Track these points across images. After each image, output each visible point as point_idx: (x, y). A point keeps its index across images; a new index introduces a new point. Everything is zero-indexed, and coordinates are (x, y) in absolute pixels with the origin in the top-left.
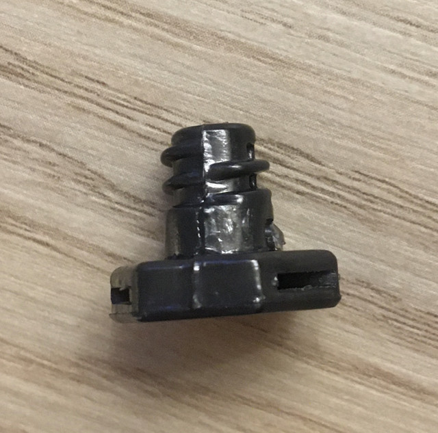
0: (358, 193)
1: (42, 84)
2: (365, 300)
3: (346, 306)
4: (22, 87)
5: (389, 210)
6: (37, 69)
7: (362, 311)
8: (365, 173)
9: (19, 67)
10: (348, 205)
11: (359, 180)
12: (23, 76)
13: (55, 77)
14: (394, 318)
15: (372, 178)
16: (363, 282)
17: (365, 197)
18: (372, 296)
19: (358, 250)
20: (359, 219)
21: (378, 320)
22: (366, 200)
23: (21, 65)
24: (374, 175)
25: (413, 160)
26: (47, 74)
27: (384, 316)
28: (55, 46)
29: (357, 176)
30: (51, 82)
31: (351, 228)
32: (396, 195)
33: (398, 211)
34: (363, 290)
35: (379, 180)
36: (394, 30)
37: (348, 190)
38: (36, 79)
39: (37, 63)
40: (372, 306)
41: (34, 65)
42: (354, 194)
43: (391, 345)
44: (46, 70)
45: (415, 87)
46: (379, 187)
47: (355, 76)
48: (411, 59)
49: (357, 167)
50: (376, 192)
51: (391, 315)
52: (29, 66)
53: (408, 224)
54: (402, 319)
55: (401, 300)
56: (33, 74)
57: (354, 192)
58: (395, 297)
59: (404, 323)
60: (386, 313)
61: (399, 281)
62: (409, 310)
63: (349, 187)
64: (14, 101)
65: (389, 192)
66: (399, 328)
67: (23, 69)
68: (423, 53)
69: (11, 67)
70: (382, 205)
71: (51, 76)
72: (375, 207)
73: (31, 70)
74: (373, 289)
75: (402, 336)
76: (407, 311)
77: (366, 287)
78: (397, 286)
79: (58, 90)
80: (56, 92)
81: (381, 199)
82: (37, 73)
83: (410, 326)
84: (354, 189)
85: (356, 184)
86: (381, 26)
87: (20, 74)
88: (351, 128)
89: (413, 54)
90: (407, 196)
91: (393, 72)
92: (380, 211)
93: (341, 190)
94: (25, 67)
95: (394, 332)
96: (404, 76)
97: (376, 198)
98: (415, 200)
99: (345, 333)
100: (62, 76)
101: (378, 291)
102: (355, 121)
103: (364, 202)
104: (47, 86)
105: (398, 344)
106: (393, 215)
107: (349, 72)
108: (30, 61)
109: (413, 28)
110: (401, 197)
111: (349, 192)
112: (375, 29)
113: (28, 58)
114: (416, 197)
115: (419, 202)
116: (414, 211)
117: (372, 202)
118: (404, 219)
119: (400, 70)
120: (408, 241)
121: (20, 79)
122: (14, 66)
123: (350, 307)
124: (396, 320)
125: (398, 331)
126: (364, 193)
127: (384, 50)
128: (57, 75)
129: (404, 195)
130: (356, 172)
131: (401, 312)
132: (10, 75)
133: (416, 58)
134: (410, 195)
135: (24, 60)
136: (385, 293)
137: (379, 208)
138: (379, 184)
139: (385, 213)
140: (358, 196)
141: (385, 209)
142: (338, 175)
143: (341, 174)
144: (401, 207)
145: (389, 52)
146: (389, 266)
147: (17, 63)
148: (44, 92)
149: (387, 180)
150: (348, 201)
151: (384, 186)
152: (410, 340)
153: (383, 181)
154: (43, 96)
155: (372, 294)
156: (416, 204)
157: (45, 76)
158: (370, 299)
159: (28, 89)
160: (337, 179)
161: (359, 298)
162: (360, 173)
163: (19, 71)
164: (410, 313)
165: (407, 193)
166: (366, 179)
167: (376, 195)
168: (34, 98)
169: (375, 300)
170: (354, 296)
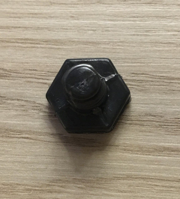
0: (136, 81)
1: (14, 77)
2: (151, 121)
3: (145, 126)
4: (7, 80)
5: (148, 84)
6: (11, 72)
7: (151, 126)
8: (136, 73)
9: (5, 73)
10: (133, 87)
11: (134, 76)
12: (6, 76)
13: (18, 73)
14: (164, 124)
15: (139, 74)
16: (148, 114)
17: (138, 81)
18: (153, 119)
19: (142, 102)
20: (139, 90)
21: (158, 127)
22: (139, 83)
23: (5, 72)
24: (139, 73)
25: (151, 63)
26: (15, 73)
27: (160, 125)
28: (16, 62)
29: (133, 75)
30: (17, 75)
31: (137, 95)
32: (149, 77)
33: (151, 83)
34: (149, 117)
35: (142, 74)
36: (130, 21)
37: (131, 81)
38: (12, 76)
39: (11, 70)
40: (154, 122)
41: (10, 71)
42: (134, 82)
43: (166, 136)
44: (15, 71)
45: (143, 37)
46: (142, 77)
47: (122, 40)
48: (138, 29)
49: (132, 72)
50: (142, 78)
51: (162, 124)
52: (8, 72)
53: (157, 86)
54: (166, 124)
55: (163, 116)
56: (10, 74)
57: (134, 81)
58: (161, 116)
59: (168, 125)
60: (160, 124)
61: (161, 109)
62: (168, 119)
63: (131, 80)
64: (5, 86)
65: (146, 77)
66: (167, 128)
67: (6, 74)
68: (142, 25)
69: (2, 74)
70: (145, 83)
71: (17, 73)
72: (143, 84)
73: (9, 73)
74: (152, 116)
75: (169, 131)
76: (167, 120)
77: (150, 116)
78: (160, 111)
79: (20, 77)
80: (20, 78)
81: (144, 81)
82: (12, 74)
83: (170, 126)
84: (134, 80)
85: (134, 78)
86: (125, 21)
87: (5, 76)
88: (126, 58)
89: (139, 26)
90: (153, 76)
91: (134, 35)
92: (145, 85)
93: (129, 82)
94: (7, 73)
95: (165, 130)
96: (138, 35)
97: (143, 81)
98: (156, 77)
99: (148, 137)
100: (21, 72)
101: (154, 116)
102: (127, 56)
103: (139, 84)
104: (16, 77)
105: (168, 134)
106: (150, 85)
107: (119, 39)
108: (8, 70)
109: (136, 18)
110: (151, 78)
111: (132, 82)
112: (124, 22)
113: (7, 69)
114: (156, 76)
115: (158, 77)
116: (157, 81)
117: (141, 83)
118: (155, 85)
119: (136, 33)
120: (159, 93)
121: (6, 78)
122: (3, 73)
123: (146, 125)
124: (164, 125)
125: (166, 129)
126: (138, 80)
127: (129, 28)
128: (19, 72)
129: (152, 76)
130: (133, 74)
131: (166, 121)
132: (2, 77)
133: (140, 28)
134: (154, 76)
135: (6, 70)
136: (157, 116)
137: (145, 84)
138: (142, 75)
139: (147, 85)
140: (136, 82)
141: (147, 84)
142: (127, 77)
143: (127, 76)
144: (152, 81)
145: (131, 28)
146: (155, 105)
147: (4, 72)
148: (15, 80)
149: (144, 73)
150: (133, 85)
151: (144, 75)
152: (172, 131)
153: (143, 74)
154: (15, 81)
155: (153, 118)
156: (157, 79)
157: (15, 74)
158: (152, 120)
159: (9, 80)
160: (126, 78)
161: (148, 121)
162: (134, 74)
163: (5, 75)
164: (169, 120)
165: (153, 75)
166: (137, 75)
167: (142, 80)
168: (12, 83)
169: (154, 120)
170: (146, 121)
